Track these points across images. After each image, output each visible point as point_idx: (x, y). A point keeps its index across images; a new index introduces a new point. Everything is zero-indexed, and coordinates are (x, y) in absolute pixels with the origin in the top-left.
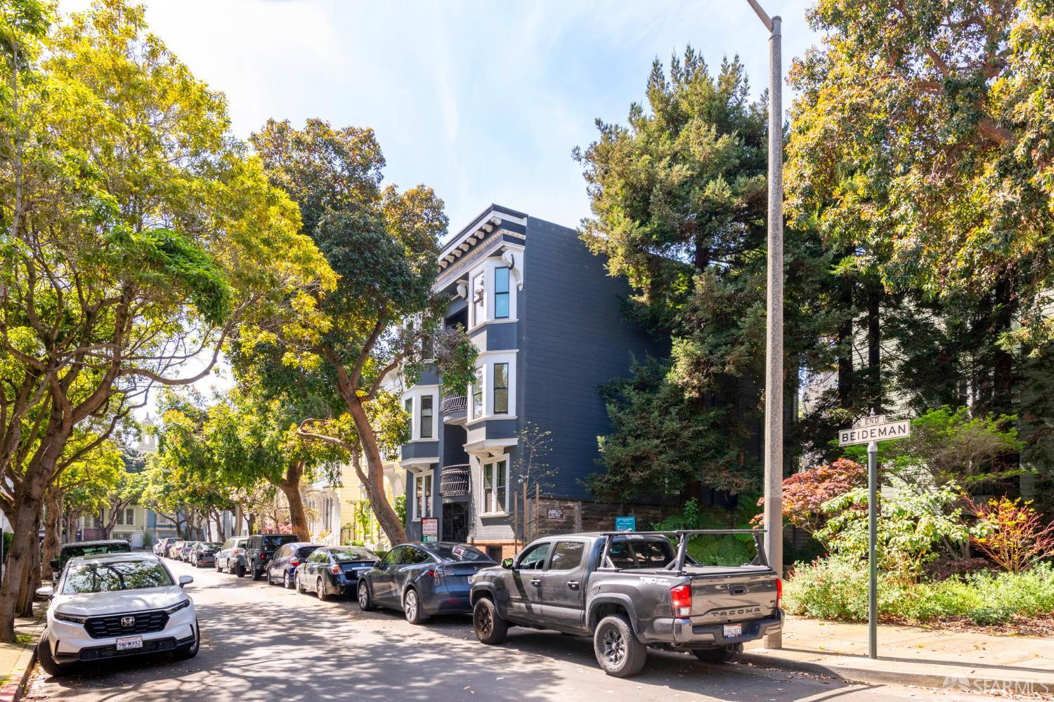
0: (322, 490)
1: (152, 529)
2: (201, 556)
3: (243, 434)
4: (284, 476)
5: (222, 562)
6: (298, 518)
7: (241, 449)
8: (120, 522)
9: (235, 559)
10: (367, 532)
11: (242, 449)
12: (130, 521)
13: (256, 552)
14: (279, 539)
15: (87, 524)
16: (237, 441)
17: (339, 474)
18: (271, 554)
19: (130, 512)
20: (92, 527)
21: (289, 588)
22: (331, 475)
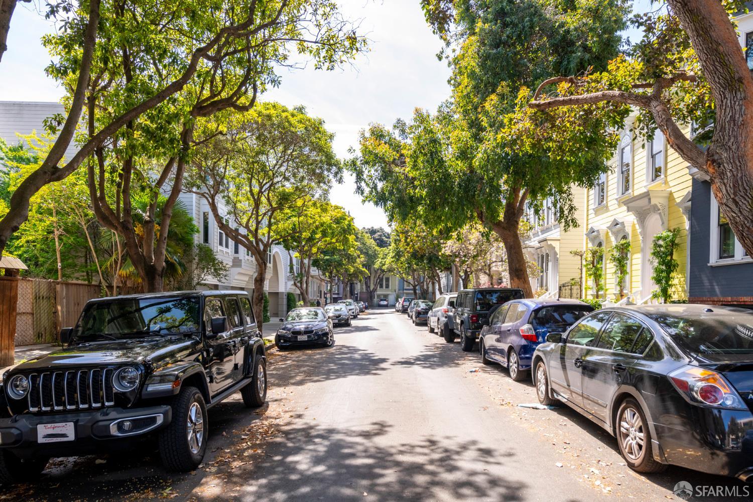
0: (538, 245)
1: (401, 291)
2: (418, 314)
3: (449, 153)
4: (501, 217)
5: (433, 322)
6: (518, 269)
7: (447, 176)
8: (381, 287)
9: (443, 319)
10: (599, 287)
11: (449, 175)
12: (387, 286)
13: (467, 313)
14: (495, 296)
15: (362, 288)
16: (441, 162)
17: (572, 208)
18: (486, 317)
19: (387, 280)
20: (364, 290)
21: (519, 379)
22: (562, 211)
